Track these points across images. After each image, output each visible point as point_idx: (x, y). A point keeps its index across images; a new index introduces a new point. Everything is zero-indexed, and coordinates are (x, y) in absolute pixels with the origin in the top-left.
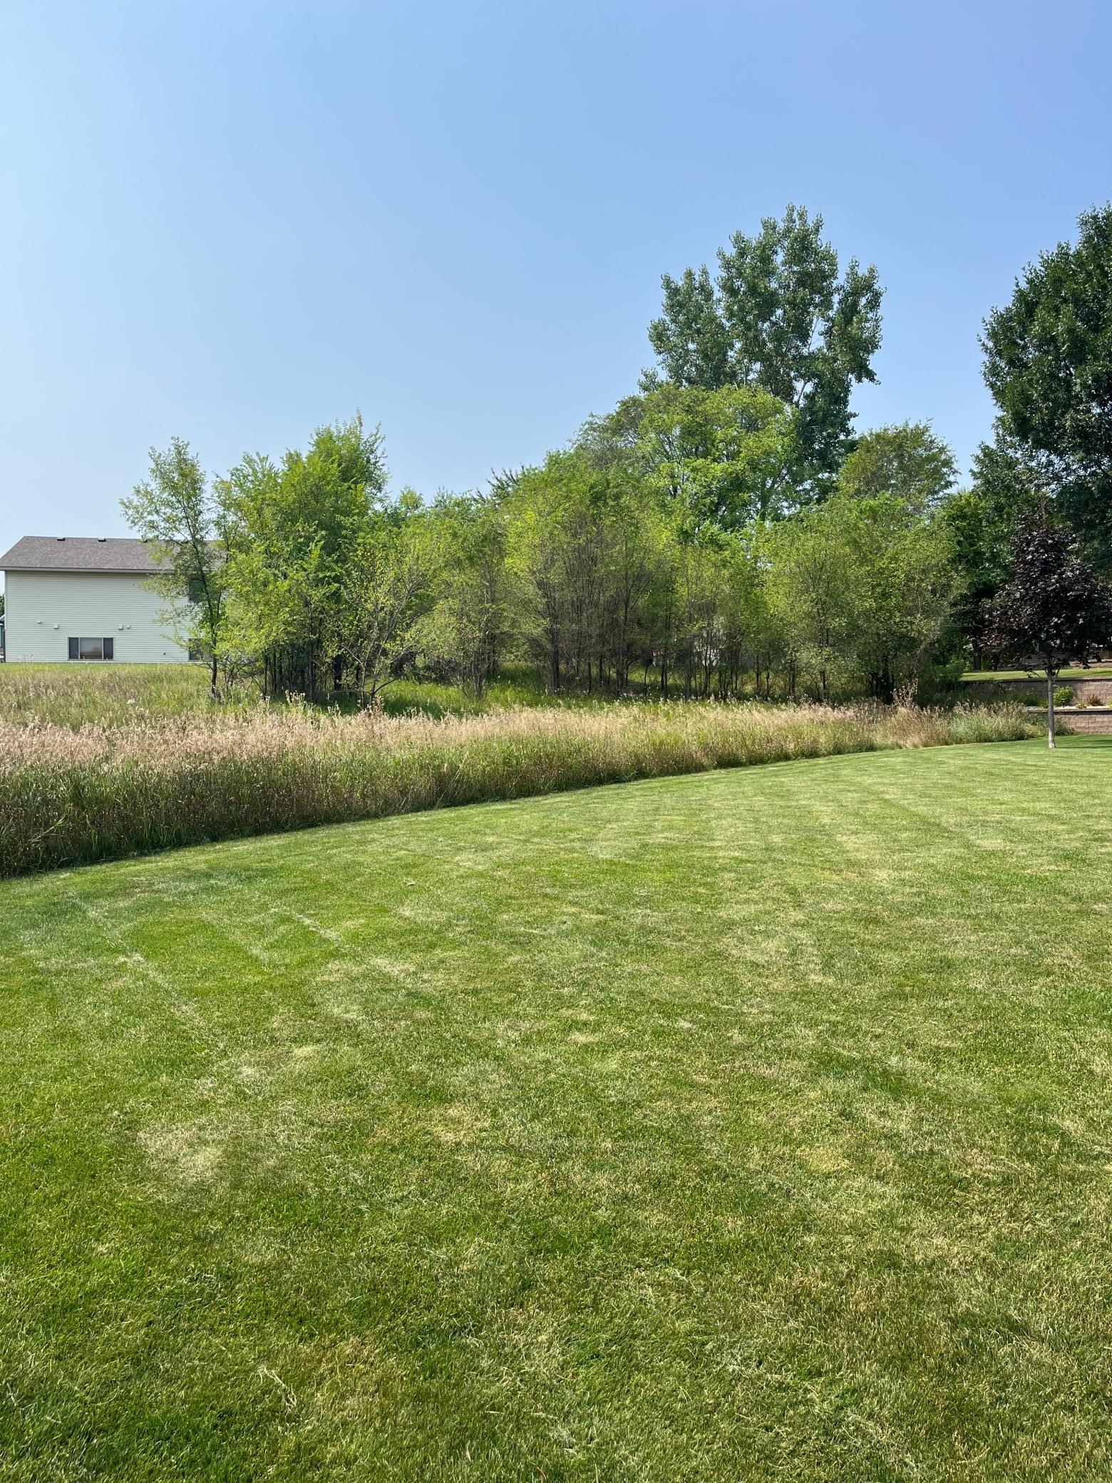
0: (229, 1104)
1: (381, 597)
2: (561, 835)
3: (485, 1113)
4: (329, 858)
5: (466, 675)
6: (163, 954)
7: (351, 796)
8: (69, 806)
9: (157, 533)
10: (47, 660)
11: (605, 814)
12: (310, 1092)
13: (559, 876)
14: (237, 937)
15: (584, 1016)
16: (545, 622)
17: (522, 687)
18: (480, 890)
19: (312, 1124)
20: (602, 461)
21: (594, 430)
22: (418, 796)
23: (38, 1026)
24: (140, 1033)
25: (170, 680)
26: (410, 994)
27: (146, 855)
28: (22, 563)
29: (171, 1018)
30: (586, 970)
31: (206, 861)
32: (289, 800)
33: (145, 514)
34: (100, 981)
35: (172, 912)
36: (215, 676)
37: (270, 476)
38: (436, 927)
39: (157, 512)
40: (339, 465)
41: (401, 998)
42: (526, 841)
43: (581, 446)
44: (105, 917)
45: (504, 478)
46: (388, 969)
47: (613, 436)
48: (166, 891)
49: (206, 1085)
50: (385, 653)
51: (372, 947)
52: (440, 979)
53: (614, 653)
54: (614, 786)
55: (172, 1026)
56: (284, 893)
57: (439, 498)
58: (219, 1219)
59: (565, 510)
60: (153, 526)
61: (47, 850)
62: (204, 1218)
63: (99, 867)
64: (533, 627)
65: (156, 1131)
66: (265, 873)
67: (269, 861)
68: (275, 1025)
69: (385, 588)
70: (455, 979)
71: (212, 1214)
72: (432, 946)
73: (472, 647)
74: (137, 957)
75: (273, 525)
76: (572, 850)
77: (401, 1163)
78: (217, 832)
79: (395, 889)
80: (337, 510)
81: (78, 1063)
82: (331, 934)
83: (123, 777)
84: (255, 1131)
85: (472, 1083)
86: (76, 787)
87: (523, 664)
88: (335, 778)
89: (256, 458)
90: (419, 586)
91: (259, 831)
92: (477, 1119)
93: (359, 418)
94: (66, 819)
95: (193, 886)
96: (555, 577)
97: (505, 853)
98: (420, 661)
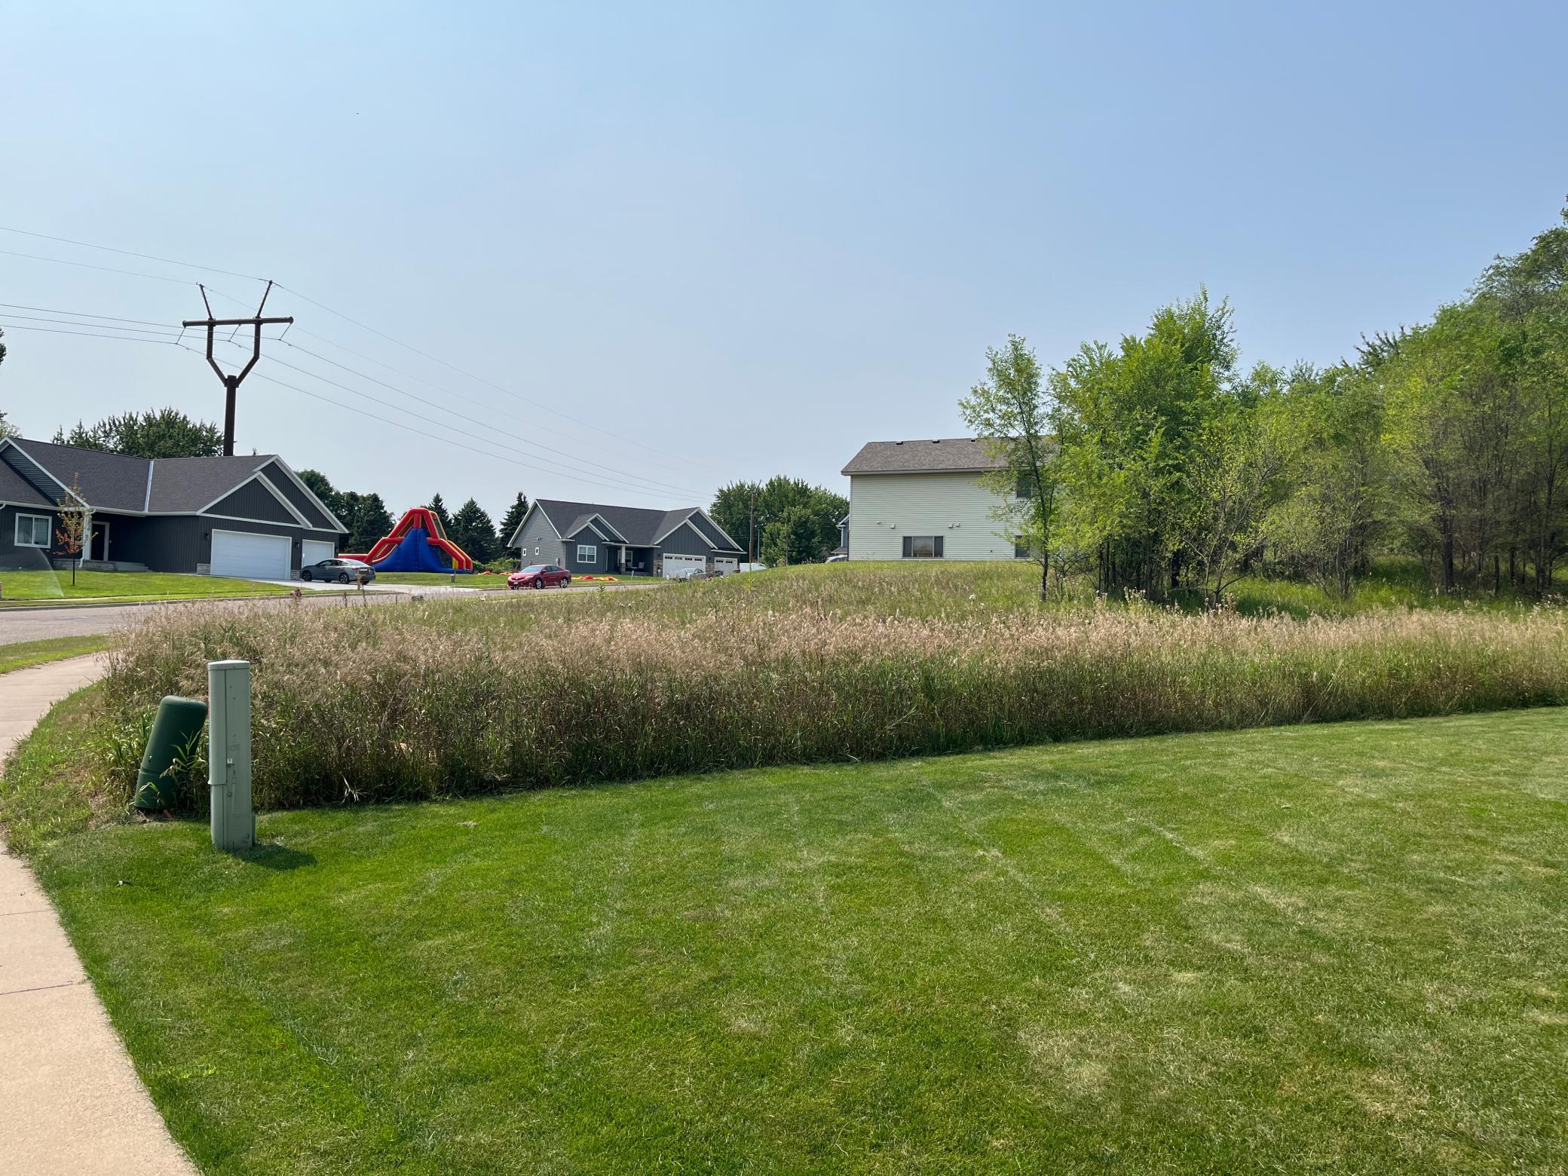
0: (1108, 1019)
1: (1229, 485)
2: (1480, 765)
3: (1421, 1087)
4: (1184, 769)
5: (1326, 571)
6: (1020, 852)
7: (1203, 703)
8: (921, 696)
9: (992, 430)
10: (886, 558)
11: (1536, 744)
12: (1197, 1023)
13: (1484, 815)
14: (1094, 843)
15: (1543, 991)
16: (1435, 508)
17: (1402, 585)
18: (1376, 822)
19: (1204, 1059)
20: (1513, 310)
21: (1502, 274)
22: (1280, 708)
23: (911, 908)
24: (1007, 929)
25: (999, 576)
26: (1301, 932)
27: (990, 751)
28: (865, 468)
29: (1036, 920)
30: (1538, 934)
31: (1051, 762)
32: (1135, 703)
33: (982, 413)
34: (963, 872)
35: (1024, 810)
36: (1045, 574)
37: (1109, 365)
38: (1325, 860)
39: (993, 410)
40: (1182, 346)
41: (1292, 936)
42: (1430, 770)
43: (1483, 295)
44: (959, 808)
45: (1378, 342)
46: (1272, 900)
47: (1528, 279)
48: (1014, 788)
49: (1082, 995)
50: (1233, 547)
51: (1248, 872)
52: (1339, 921)
53: (1533, 545)
54: (1544, 710)
55: (1038, 928)
56: (1138, 803)
57: (1297, 372)
58: (1115, 1142)
59: (1464, 372)
60: (988, 424)
61: (900, 738)
62: (1098, 1137)
63: (946, 759)
64: (1420, 515)
65: (1036, 1033)
66: (1115, 779)
67: (1117, 766)
68: (1148, 943)
69: (1234, 474)
70: (1359, 923)
71: (1105, 1135)
72: (1323, 881)
73: (1338, 538)
74: (995, 852)
75: (1109, 414)
76: (1499, 785)
77: (1320, 1127)
78: (1060, 732)
79: (1266, 811)
80: (1179, 395)
81: (952, 951)
82: (1198, 852)
83: (971, 669)
84: (1141, 1055)
85: (1399, 1049)
86: (927, 678)
87: (1401, 559)
88: (1184, 682)
89: (1094, 346)
90: (1274, 471)
91: (1103, 734)
92: (1410, 1092)
93: (1204, 294)
94: (917, 708)
95: (1041, 786)
96: (1449, 453)
97: (1407, 781)
98: (1268, 555)
